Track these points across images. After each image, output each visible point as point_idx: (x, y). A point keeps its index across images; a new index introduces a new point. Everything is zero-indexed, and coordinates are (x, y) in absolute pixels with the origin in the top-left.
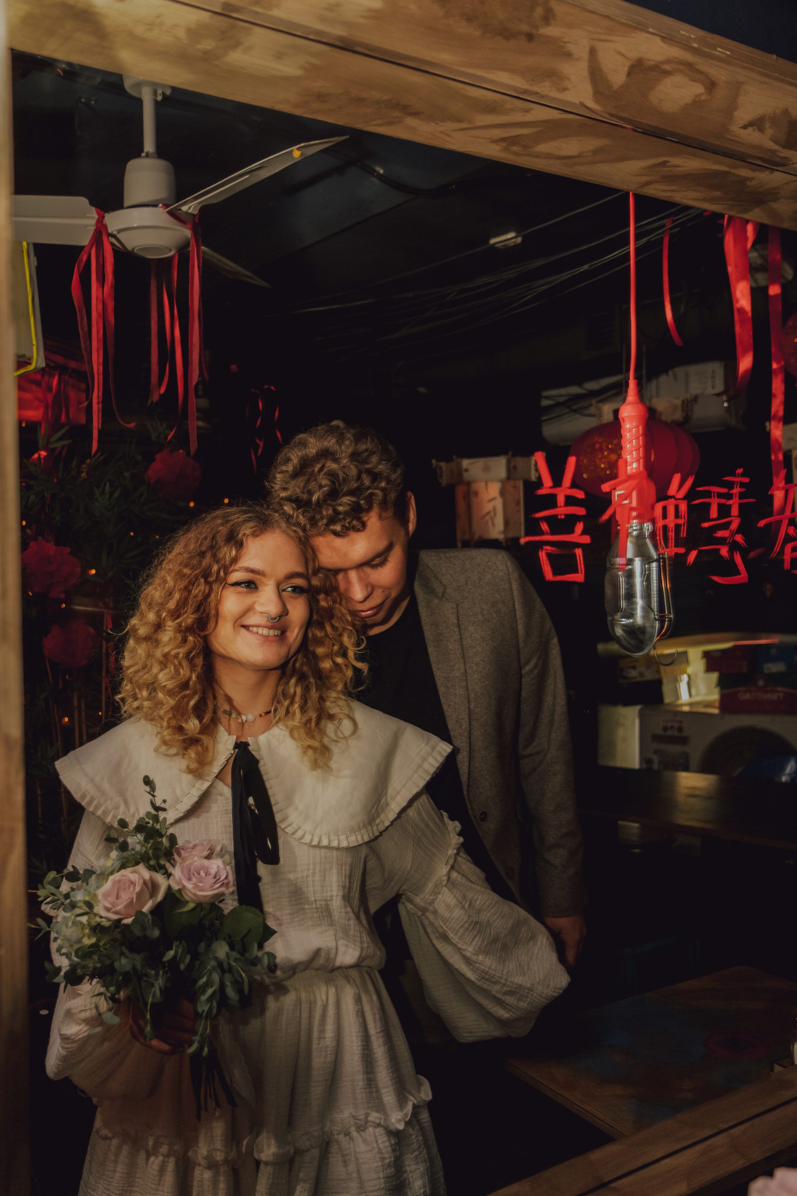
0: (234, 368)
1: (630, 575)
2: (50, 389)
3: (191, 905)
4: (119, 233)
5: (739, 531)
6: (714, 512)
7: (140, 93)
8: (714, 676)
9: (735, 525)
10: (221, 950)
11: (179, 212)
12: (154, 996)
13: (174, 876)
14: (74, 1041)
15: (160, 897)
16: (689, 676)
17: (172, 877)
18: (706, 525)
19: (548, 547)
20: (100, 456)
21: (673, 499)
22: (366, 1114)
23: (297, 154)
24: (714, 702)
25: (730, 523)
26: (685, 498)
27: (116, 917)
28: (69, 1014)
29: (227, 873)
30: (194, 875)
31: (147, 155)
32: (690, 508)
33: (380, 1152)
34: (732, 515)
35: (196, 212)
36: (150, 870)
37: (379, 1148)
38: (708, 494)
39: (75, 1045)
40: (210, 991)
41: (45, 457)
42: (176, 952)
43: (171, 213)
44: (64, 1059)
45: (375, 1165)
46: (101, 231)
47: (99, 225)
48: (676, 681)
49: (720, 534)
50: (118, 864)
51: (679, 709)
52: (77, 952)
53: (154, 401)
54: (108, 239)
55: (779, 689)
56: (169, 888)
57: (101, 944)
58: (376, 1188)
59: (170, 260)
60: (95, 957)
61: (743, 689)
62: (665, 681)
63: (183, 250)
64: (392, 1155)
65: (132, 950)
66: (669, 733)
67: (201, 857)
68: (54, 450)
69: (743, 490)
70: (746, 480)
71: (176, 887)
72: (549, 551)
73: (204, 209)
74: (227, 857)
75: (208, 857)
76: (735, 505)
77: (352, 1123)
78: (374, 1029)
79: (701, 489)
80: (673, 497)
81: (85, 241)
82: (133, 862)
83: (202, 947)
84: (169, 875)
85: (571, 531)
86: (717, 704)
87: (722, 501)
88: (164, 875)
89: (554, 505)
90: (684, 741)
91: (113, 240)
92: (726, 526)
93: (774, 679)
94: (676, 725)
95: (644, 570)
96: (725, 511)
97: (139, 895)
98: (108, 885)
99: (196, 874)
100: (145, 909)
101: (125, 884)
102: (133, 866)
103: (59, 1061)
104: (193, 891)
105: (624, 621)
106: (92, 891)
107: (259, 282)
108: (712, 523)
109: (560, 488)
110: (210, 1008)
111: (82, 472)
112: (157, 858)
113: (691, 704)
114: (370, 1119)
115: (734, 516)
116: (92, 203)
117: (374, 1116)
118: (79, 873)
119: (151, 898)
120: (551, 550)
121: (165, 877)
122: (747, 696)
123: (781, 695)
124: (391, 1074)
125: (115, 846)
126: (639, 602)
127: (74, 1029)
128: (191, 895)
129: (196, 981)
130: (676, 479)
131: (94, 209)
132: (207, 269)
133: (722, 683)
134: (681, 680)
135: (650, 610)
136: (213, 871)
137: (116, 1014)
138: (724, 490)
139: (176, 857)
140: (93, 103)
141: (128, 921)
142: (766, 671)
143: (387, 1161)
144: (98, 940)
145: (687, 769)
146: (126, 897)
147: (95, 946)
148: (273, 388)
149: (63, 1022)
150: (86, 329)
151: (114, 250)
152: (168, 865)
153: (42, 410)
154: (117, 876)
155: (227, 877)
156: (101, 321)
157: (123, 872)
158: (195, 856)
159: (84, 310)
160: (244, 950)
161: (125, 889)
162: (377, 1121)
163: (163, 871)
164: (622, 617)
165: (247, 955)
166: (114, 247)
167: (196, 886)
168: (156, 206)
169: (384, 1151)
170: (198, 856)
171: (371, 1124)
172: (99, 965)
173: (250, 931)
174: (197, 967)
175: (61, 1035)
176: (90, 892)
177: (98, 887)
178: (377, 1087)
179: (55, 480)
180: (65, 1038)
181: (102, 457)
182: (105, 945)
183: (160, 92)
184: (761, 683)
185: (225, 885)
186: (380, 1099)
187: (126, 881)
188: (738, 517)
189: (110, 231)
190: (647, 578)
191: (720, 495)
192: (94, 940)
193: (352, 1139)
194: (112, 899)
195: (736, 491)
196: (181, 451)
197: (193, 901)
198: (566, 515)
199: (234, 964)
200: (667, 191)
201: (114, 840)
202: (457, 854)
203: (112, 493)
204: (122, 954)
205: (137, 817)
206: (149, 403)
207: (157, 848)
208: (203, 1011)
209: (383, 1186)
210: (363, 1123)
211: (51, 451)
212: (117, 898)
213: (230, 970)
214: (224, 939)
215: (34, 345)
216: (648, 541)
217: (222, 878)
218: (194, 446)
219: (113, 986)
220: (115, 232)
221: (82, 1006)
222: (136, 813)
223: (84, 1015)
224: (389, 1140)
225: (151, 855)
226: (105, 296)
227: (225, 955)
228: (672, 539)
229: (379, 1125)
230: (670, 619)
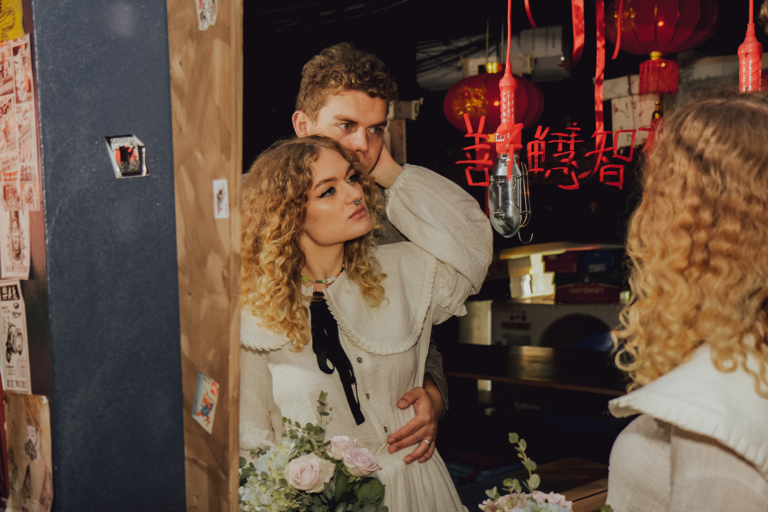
1: (505, 186)
5: (574, 159)
6: (560, 148)
8: (551, 276)
9: (572, 155)
16: (531, 276)
18: (556, 155)
19: (470, 167)
21: (537, 141)
24: (550, 296)
25: (569, 154)
26: (543, 140)
32: (547, 145)
34: (570, 149)
38: (557, 138)
48: (520, 279)
49: (564, 160)
51: (523, 302)
55: (601, 285)
61: (572, 285)
62: (512, 280)
66: (515, 321)
69: (577, 135)
70: (579, 129)
72: (471, 169)
76: (572, 143)
79: (553, 134)
80: (537, 139)
85: (482, 158)
86: (553, 298)
87: (565, 141)
89: (473, 143)
90: (527, 327)
92: (567, 156)
93: (597, 277)
94: (521, 315)
95: (514, 183)
96: (566, 147)
108: (559, 154)
109: (477, 134)
113: (532, 299)
115: (572, 150)
120: (472, 169)
122: (576, 291)
123: (602, 289)
126: (511, 203)
130: (540, 128)
133: (557, 281)
134: (524, 280)
135: (517, 208)
138: (566, 135)
142: (591, 271)
145: (529, 344)
184: (587, 280)
188: (574, 150)
190: (515, 188)
191: (564, 138)
195: (573, 135)
198: (480, 149)
216: (516, 165)
228: (537, 163)
230: (529, 214)
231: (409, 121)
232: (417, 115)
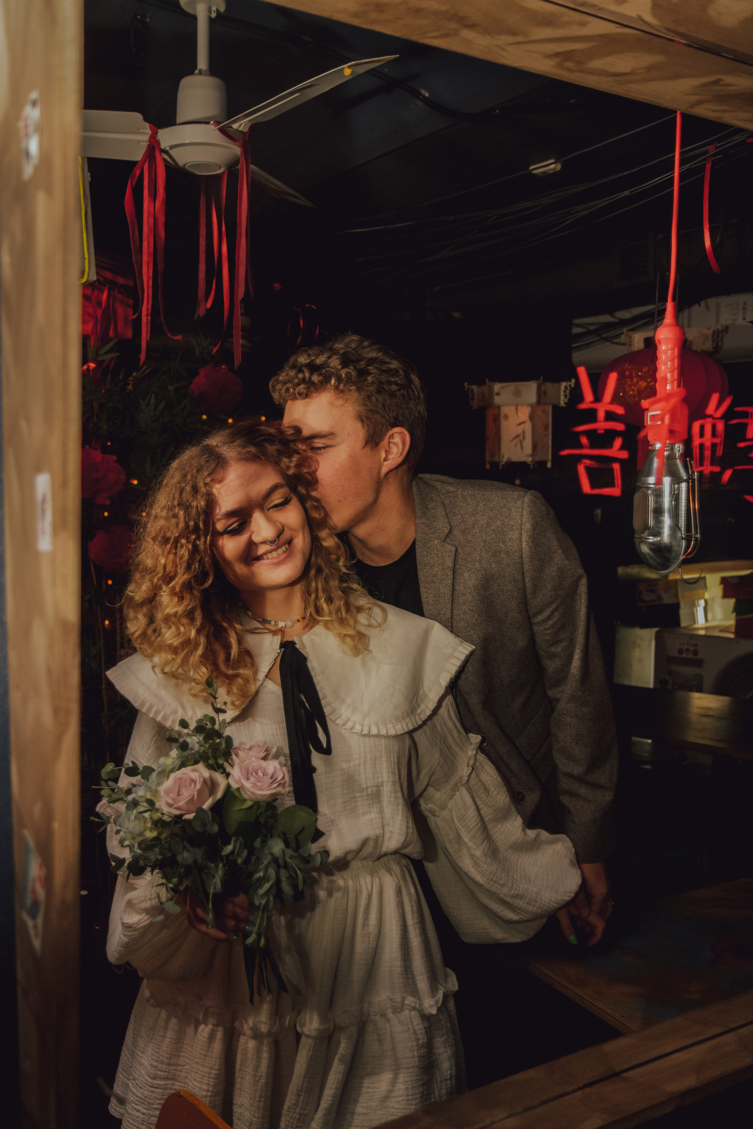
0: (277, 286)
1: (659, 494)
2: (99, 303)
3: (249, 803)
4: (171, 149)
6: (750, 433)
7: (195, 9)
8: (731, 603)
10: (277, 847)
11: (230, 129)
12: (215, 888)
13: (233, 776)
14: (135, 930)
15: (219, 794)
16: (706, 601)
17: (231, 776)
18: (742, 445)
19: (587, 461)
20: (146, 369)
21: (711, 419)
22: (403, 997)
23: (347, 72)
24: (730, 626)
26: (722, 418)
27: (178, 812)
28: (130, 904)
29: (284, 773)
30: (252, 774)
31: (200, 73)
32: (727, 427)
33: (415, 1033)
35: (246, 130)
36: (209, 769)
37: (415, 1030)
38: (746, 415)
39: (136, 933)
40: (267, 886)
41: (94, 369)
42: (235, 846)
43: (222, 131)
44: (126, 946)
45: (410, 1044)
46: (153, 146)
47: (152, 140)
48: (693, 605)
50: (178, 762)
51: (696, 632)
52: (140, 844)
53: (201, 316)
54: (161, 155)
56: (229, 786)
57: (162, 837)
58: (411, 1065)
59: (219, 177)
60: (157, 850)
62: (683, 605)
63: (232, 169)
64: (425, 1037)
65: (193, 845)
66: (684, 655)
67: (258, 758)
68: (103, 362)
71: (234, 786)
72: (588, 464)
73: (254, 127)
74: (282, 759)
75: (265, 758)
77: (389, 1006)
78: (411, 920)
79: (739, 409)
80: (711, 416)
81: (138, 157)
82: (192, 761)
83: (258, 843)
84: (228, 775)
85: (610, 446)
86: (733, 629)
88: (222, 773)
89: (594, 420)
90: (699, 663)
91: (166, 157)
94: (692, 648)
95: (673, 489)
97: (200, 792)
98: (168, 783)
99: (254, 774)
100: (206, 806)
101: (186, 781)
102: (192, 765)
103: (121, 947)
104: (252, 790)
105: (651, 539)
106: (154, 787)
107: (303, 201)
108: (748, 443)
109: (601, 404)
110: (267, 902)
111: (129, 384)
112: (216, 758)
113: (706, 629)
114: (407, 1002)
116: (146, 119)
117: (410, 1000)
118: (138, 769)
119: (210, 795)
120: (590, 464)
121: (224, 776)
124: (425, 963)
125: (175, 745)
126: (667, 521)
127: (134, 918)
128: (249, 794)
129: (251, 874)
130: (715, 398)
131: (148, 124)
132: (256, 189)
133: (738, 609)
134: (698, 605)
135: (678, 529)
136: (270, 771)
137: (176, 903)
139: (234, 757)
140: (148, 20)
141: (190, 816)
143: (421, 1042)
144: (160, 834)
145: (700, 690)
146: (187, 794)
147: (157, 839)
148: (314, 307)
149: (124, 912)
150: (138, 243)
151: (166, 166)
152: (226, 765)
153: (91, 324)
154: (178, 774)
155: (283, 778)
156: (152, 236)
157: (183, 770)
158: (252, 756)
159: (136, 225)
160: (298, 847)
161: (186, 786)
162: (413, 1005)
163: (222, 770)
164: (649, 535)
165: (301, 851)
166: (166, 163)
167: (254, 785)
168: (208, 123)
169: (418, 1032)
170: (255, 757)
171: (407, 1007)
172: (160, 857)
173: (303, 829)
174: (253, 861)
175: (123, 923)
176: (150, 788)
177: (159, 784)
178: (412, 974)
179: (104, 391)
180: (127, 927)
181: (147, 371)
182: (166, 838)
183: (214, 9)
185: (282, 785)
186: (414, 984)
187: (187, 779)
189: (162, 147)
190: (675, 497)
192: (155, 834)
193: (388, 1020)
194: (174, 795)
196: (224, 367)
197: (251, 800)
198: (606, 430)
199: (290, 861)
200: (718, 111)
201: (175, 740)
202: (477, 753)
203: (157, 405)
204: (184, 848)
205: (195, 719)
206: (195, 318)
207: (215, 748)
208: (260, 904)
209: (416, 1064)
210: (400, 1005)
211: (99, 363)
212: (178, 795)
213: (286, 866)
214: (279, 836)
215: (86, 259)
216: (679, 462)
217: (279, 778)
218: (238, 360)
219: (175, 878)
220: (167, 148)
221: (142, 896)
222: (194, 716)
223: (143, 905)
224: (423, 1023)
225: (210, 754)
226: (156, 211)
227: (281, 851)
228: (708, 458)
229: (414, 1008)
230: (696, 539)
231: (556, 408)
232: (566, 400)
